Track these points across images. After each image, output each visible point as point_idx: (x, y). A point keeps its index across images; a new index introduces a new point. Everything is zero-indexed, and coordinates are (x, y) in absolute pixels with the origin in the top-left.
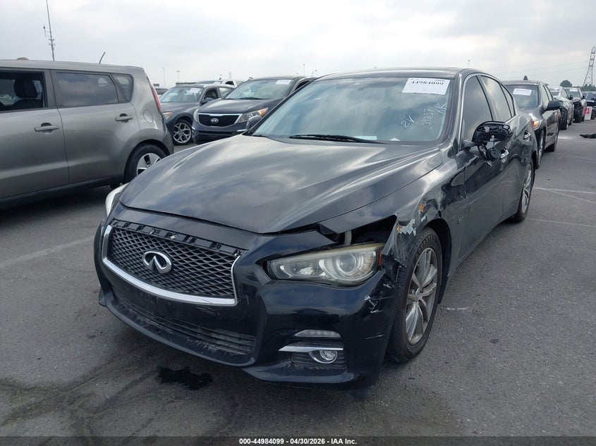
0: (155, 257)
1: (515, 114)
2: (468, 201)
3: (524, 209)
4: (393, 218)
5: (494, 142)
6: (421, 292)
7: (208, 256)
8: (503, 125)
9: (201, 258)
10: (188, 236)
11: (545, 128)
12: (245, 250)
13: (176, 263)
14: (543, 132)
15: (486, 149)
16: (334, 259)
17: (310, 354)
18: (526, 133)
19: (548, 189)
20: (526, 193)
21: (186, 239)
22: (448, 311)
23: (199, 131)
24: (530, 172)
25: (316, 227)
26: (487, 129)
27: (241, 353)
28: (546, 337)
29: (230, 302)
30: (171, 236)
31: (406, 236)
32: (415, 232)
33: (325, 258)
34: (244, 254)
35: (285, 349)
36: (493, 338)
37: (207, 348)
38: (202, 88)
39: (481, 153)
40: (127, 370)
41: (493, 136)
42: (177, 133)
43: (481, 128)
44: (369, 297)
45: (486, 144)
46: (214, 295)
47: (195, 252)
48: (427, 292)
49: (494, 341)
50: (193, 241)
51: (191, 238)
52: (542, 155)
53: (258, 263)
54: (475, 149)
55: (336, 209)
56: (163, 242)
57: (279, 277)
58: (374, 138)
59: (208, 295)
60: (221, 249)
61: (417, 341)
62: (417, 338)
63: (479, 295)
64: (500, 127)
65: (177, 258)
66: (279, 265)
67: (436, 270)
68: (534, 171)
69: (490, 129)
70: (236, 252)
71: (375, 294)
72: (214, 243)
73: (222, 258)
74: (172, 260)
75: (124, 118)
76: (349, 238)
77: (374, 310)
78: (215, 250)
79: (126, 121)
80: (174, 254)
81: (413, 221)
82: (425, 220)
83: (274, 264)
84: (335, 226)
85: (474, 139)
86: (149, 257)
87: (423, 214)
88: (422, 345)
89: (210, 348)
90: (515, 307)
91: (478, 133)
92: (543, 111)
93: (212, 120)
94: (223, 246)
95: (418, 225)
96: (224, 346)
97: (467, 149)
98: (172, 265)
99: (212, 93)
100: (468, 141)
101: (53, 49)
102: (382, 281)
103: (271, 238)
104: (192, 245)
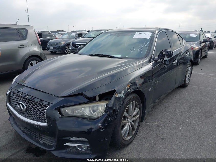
0: (21, 105)
1: (183, 45)
2: (154, 82)
3: (187, 82)
4: (115, 91)
5: (167, 58)
6: (132, 119)
7: (39, 105)
8: (170, 51)
9: (36, 106)
10: (32, 97)
11: (201, 50)
12: (52, 103)
13: (28, 107)
14: (200, 51)
15: (164, 60)
16: (90, 107)
17: (76, 147)
18: (187, 53)
19: (201, 74)
20: (188, 76)
21: (31, 98)
22: (147, 125)
23: (72, 50)
24: (190, 68)
25: (81, 94)
26: (164, 53)
27: (52, 144)
28: (184, 137)
29: (45, 124)
30: (27, 96)
31: (119, 98)
32: (124, 96)
33: (85, 107)
34: (51, 105)
35: (67, 144)
36: (163, 137)
37: (40, 141)
38: (76, 33)
39: (162, 62)
40: (15, 147)
41: (166, 56)
42: (67, 50)
43: (161, 52)
44: (100, 124)
45: (164, 59)
46: (41, 121)
47: (34, 103)
48: (134, 119)
49: (163, 139)
50: (34, 99)
51: (33, 98)
52: (200, 60)
53: (56, 109)
54: (159, 60)
55: (91, 87)
56: (24, 99)
57: (64, 115)
58: (119, 56)
59: (39, 121)
60: (43, 103)
61: (129, 139)
62: (129, 137)
63: (162, 118)
64: (169, 52)
65: (28, 105)
66: (65, 110)
67: (139, 110)
68: (192, 67)
69: (165, 53)
70: (48, 104)
71: (103, 123)
72: (41, 100)
73: (43, 106)
74: (26, 106)
75: (22, 46)
76: (97, 98)
77: (102, 130)
78: (41, 103)
79: (24, 47)
80: (27, 103)
81: (123, 92)
82: (130, 91)
83: (63, 110)
84: (89, 94)
85: (158, 57)
86: (19, 104)
87: (128, 89)
88: (131, 140)
89: (41, 141)
90: (175, 124)
91: (160, 54)
92: (201, 43)
93: (77, 46)
94: (44, 101)
95: (126, 93)
96: (45, 141)
97: (156, 61)
98: (26, 108)
99: (80, 35)
100: (156, 57)
101: (28, 19)
102: (107, 117)
103: (62, 99)
104: (33, 100)
